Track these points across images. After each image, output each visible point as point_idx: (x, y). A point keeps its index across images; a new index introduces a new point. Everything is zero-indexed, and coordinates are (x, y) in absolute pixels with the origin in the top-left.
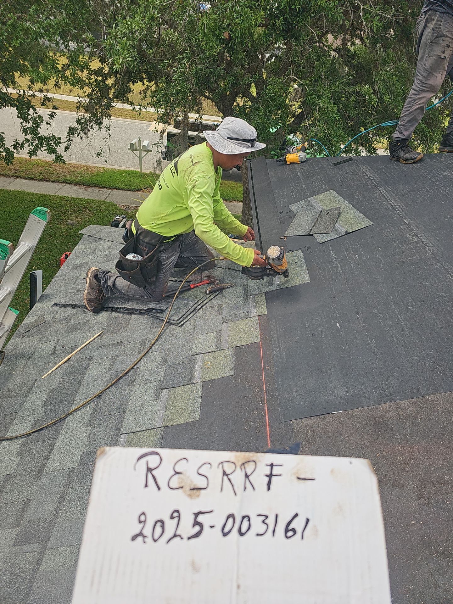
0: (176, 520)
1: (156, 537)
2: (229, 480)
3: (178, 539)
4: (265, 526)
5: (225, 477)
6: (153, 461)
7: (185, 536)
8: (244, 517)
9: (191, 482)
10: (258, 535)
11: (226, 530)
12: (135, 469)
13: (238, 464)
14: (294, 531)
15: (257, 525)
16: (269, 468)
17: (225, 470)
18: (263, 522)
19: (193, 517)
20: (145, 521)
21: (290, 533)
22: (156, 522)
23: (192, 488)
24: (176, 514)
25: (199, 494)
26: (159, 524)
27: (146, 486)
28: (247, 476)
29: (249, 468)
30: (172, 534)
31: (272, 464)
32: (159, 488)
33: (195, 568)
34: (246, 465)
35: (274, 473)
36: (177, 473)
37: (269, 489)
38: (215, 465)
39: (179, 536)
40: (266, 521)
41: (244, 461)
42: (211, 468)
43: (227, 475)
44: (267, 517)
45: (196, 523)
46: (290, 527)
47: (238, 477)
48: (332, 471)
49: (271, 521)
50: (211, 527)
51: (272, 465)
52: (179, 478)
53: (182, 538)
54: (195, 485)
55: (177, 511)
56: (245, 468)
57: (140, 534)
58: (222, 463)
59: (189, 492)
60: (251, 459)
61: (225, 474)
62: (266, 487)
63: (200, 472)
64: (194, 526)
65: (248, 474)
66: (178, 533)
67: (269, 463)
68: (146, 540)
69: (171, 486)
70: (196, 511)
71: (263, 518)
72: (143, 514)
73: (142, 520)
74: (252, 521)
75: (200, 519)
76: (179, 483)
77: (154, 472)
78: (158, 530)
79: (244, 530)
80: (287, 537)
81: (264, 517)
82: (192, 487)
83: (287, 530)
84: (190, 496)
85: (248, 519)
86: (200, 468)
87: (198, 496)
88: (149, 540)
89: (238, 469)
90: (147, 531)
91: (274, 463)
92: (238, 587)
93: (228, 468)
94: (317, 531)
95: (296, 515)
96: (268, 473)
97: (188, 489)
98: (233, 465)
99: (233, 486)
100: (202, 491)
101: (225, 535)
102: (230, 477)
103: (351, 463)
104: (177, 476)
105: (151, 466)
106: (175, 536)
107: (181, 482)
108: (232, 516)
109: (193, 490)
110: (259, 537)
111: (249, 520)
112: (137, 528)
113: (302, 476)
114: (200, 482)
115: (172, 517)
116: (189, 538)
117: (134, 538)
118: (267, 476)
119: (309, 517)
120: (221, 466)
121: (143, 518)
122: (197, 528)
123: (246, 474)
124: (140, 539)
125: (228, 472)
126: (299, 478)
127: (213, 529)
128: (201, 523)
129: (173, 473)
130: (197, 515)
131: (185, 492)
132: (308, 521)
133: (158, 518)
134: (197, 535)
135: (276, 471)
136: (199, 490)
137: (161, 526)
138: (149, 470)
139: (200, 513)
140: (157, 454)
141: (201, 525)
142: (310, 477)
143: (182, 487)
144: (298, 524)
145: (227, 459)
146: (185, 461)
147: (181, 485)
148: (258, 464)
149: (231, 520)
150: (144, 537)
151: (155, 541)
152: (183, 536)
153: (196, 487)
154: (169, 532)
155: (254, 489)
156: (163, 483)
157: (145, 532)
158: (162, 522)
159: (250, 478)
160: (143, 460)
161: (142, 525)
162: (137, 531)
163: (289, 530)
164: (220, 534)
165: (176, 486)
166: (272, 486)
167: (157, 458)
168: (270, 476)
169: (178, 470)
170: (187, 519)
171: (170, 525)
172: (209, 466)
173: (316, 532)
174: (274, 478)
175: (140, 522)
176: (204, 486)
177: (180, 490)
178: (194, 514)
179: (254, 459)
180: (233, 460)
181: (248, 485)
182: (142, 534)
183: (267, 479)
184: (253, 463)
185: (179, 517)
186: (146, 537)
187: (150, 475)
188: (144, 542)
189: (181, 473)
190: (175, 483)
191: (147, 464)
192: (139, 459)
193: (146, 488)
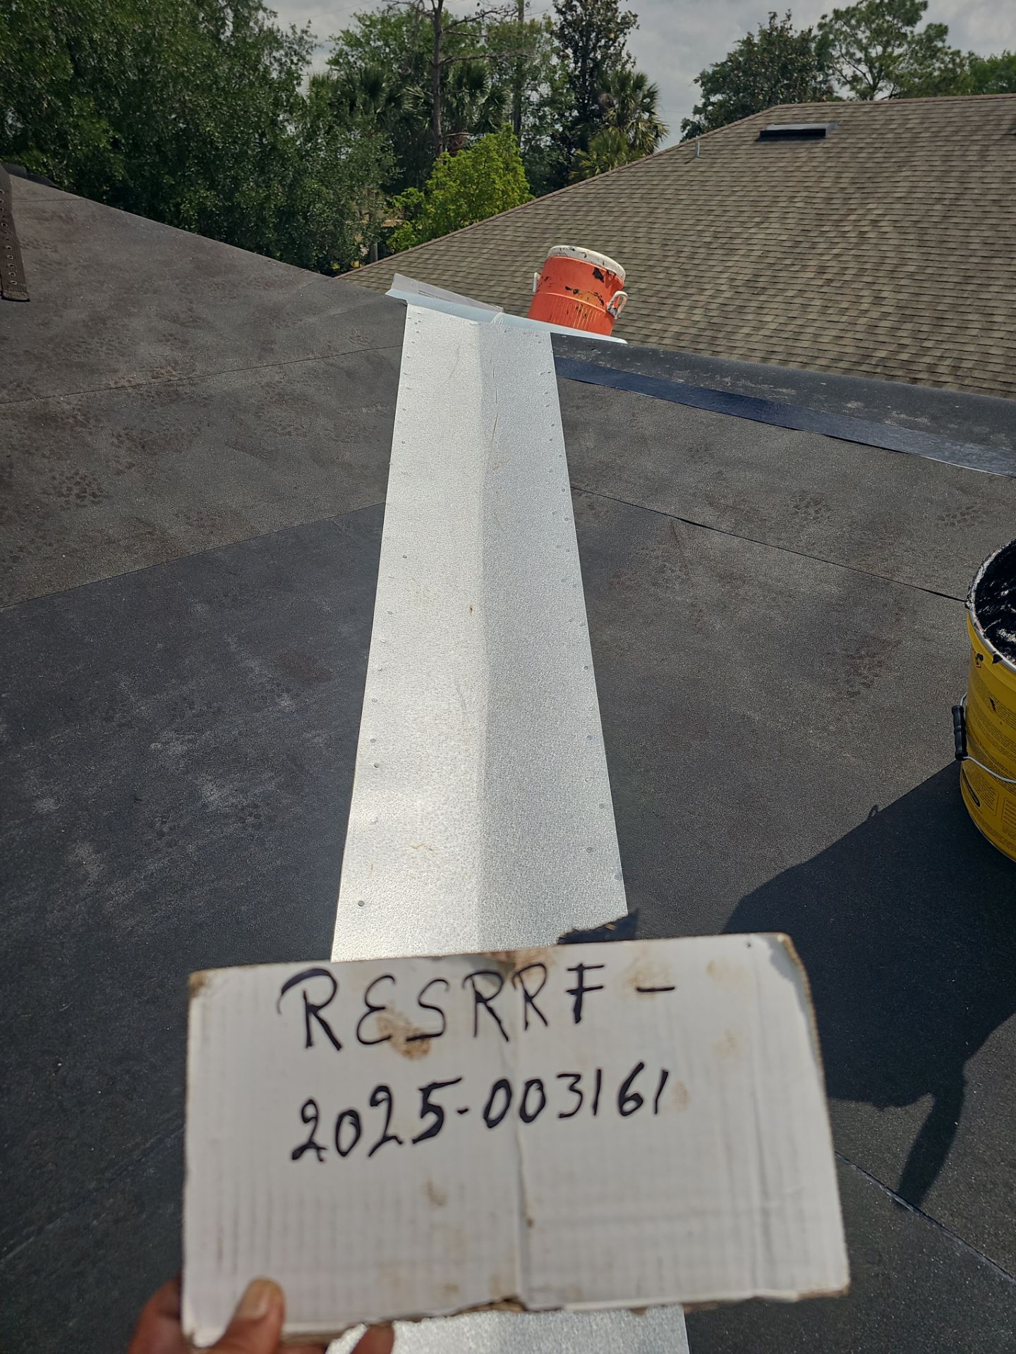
0: (383, 1107)
1: (345, 1145)
2: (491, 1010)
3: (392, 1145)
4: (576, 1097)
5: (481, 1007)
6: (317, 990)
7: (406, 1137)
8: (529, 1084)
9: (408, 1023)
10: (562, 1116)
11: (494, 1114)
12: (279, 1011)
13: (508, 976)
14: (639, 1099)
15: (560, 1097)
16: (574, 975)
17: (478, 991)
18: (572, 1088)
19: (419, 1095)
20: (316, 1118)
21: (629, 1106)
22: (341, 1117)
23: (410, 1037)
24: (382, 1095)
25: (428, 1048)
26: (347, 1119)
27: (309, 1043)
28: (528, 998)
29: (532, 982)
30: (377, 1137)
31: (581, 965)
32: (338, 1046)
33: (436, 1199)
34: (524, 975)
35: (587, 984)
36: (373, 1009)
37: (578, 1019)
38: (456, 982)
39: (395, 1138)
40: (578, 1086)
41: (518, 968)
42: (447, 990)
43: (485, 1001)
44: (578, 1077)
45: (427, 1108)
46: (630, 1092)
47: (509, 1003)
48: (710, 968)
49: (587, 1085)
50: (461, 1112)
51: (580, 969)
52: (379, 1020)
53: (400, 1143)
54: (416, 1029)
55: (384, 1088)
56: (522, 982)
57: (311, 1144)
58: (471, 976)
59: (404, 1047)
60: (535, 961)
61: (479, 998)
62: (570, 1016)
63: (425, 1000)
64: (423, 1115)
65: (531, 992)
66: (391, 1132)
67: (574, 965)
68: (324, 1154)
69: (366, 1035)
70: (424, 1083)
71: (571, 1080)
72: (311, 1102)
73: (309, 1115)
74: (547, 1090)
75: (436, 1098)
76: (382, 1030)
77: (323, 1013)
78: (348, 1131)
79: (531, 1110)
80: (624, 1114)
81: (573, 1077)
82: (411, 1034)
83: (622, 1099)
84: (408, 1053)
85: (538, 1087)
86: (423, 992)
87: (425, 1052)
88: (331, 1154)
89: (508, 985)
90: (324, 1136)
91: (586, 964)
92: (530, 1223)
93: (486, 987)
94: (685, 1093)
95: (641, 1067)
96: (574, 985)
97: (402, 1039)
98: (495, 980)
99: (499, 1022)
100: (434, 1041)
101: (492, 1124)
102: (491, 1004)
103: (750, 946)
104: (375, 1015)
105: (315, 1000)
106: (386, 1139)
107: (386, 1028)
108: (503, 1084)
109: (413, 1041)
110: (566, 1121)
111: (541, 1088)
112: (302, 1134)
113: (647, 985)
114: (430, 1022)
115: (374, 1102)
116: (415, 1141)
117: (297, 1154)
118: (571, 992)
119: (667, 1067)
120: (469, 983)
121: (310, 1111)
122: (431, 1118)
123: (526, 993)
124: (310, 1154)
125: (486, 995)
126: (640, 990)
127: (466, 1115)
128: (439, 1107)
129: (366, 1009)
130: (426, 1091)
131: (395, 1046)
132: (665, 1075)
133: (345, 1107)
134: (432, 1132)
135: (590, 979)
136: (426, 1040)
137: (352, 1123)
138: (312, 1010)
139: (435, 1086)
141: (439, 1111)
142: (665, 985)
143: (388, 1038)
144: (645, 1085)
145: (481, 968)
146: (388, 981)
147: (385, 1034)
148: (551, 970)
149: (501, 1094)
150: (318, 1149)
151: (344, 1154)
152: (401, 1137)
153: (418, 1033)
154: (372, 1131)
155: (546, 1022)
156: (344, 1032)
157: (320, 1139)
158: (354, 1115)
159: (536, 1001)
160: (296, 991)
161: (310, 1126)
162: (303, 1139)
163: (628, 1100)
164: (483, 1123)
165: (376, 1036)
166: (585, 1013)
167: (324, 982)
168: (578, 992)
169: (374, 1001)
170: (408, 1103)
171: (373, 1120)
172: (442, 986)
173: (684, 1097)
174: (587, 996)
175: (306, 1120)
176: (437, 1029)
177: (385, 1044)
178: (421, 1090)
179: (544, 959)
180: (494, 968)
181: (533, 1016)
182: (314, 1144)
183: (572, 999)
184: (539, 969)
185: (390, 1100)
186: (324, 1149)
187: (314, 1021)
188: (321, 1160)
189: (383, 1008)
190: (371, 1030)
191: (305, 997)
192: (286, 988)
193: (310, 1048)
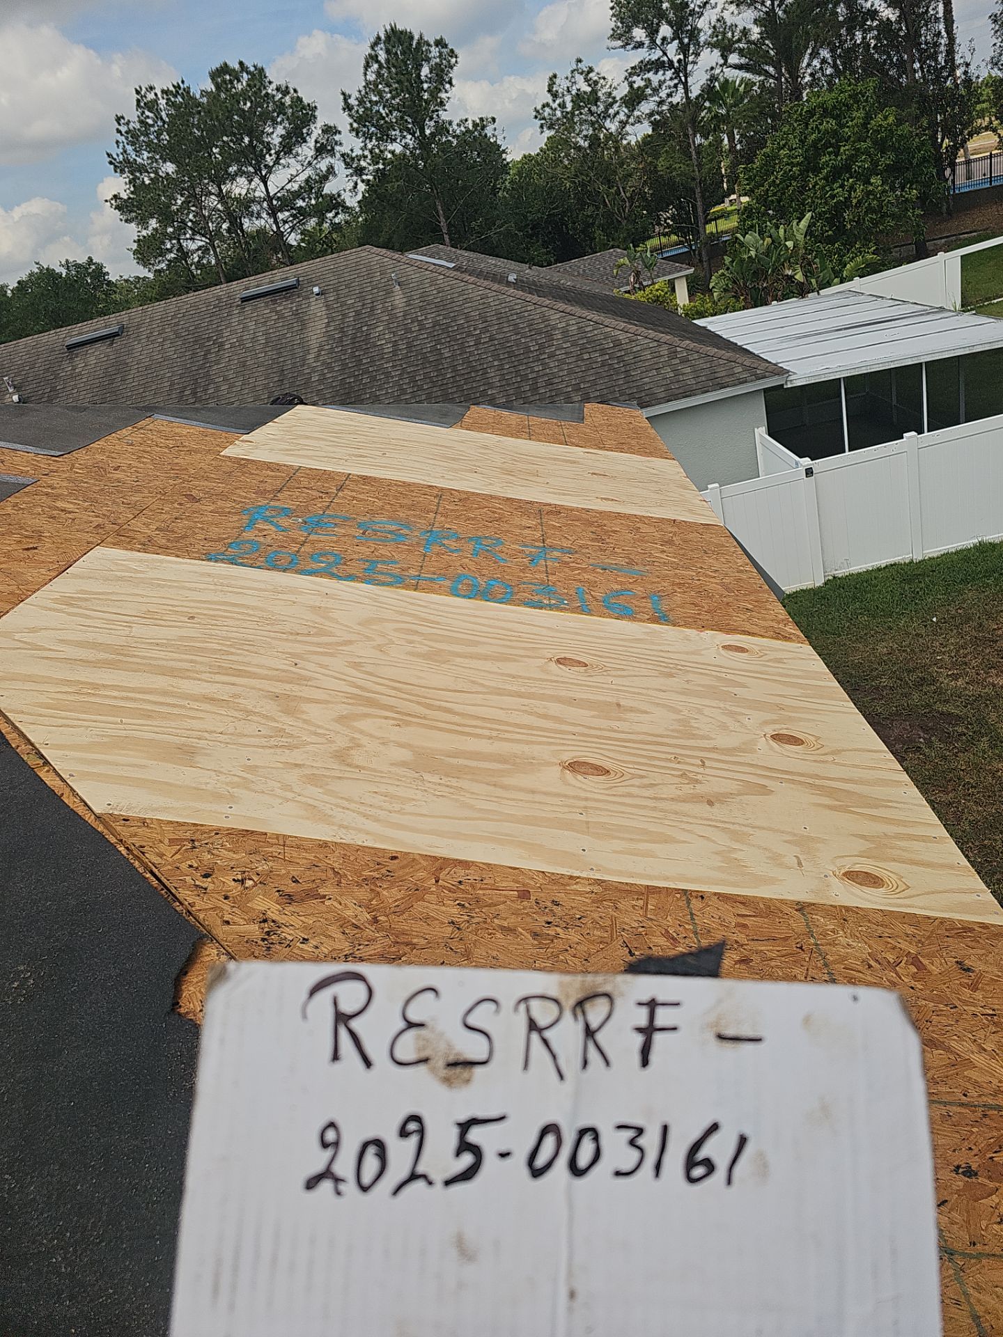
0: (414, 1139)
1: (367, 1179)
2: (545, 1042)
3: (420, 1185)
4: (635, 1154)
5: (535, 1037)
6: (350, 996)
7: (438, 1177)
8: (582, 1133)
9: (450, 1046)
10: (618, 1174)
11: (540, 1161)
12: (304, 1016)
13: (569, 1004)
14: (709, 1165)
15: (617, 1152)
16: (645, 1011)
17: (533, 1018)
18: (632, 1143)
19: (455, 1131)
20: (336, 1144)
21: (698, 1172)
22: (365, 1146)
23: (451, 1062)
24: (413, 1126)
25: (470, 1077)
26: (372, 1150)
27: (336, 1057)
28: (590, 1033)
29: (595, 1014)
30: (404, 1173)
31: (653, 1000)
32: (368, 1063)
33: (464, 1251)
34: (588, 1006)
35: (659, 1022)
36: (411, 1025)
37: (645, 1062)
38: (508, 1003)
39: (424, 1177)
40: (641, 1141)
41: (580, 996)
42: (498, 1011)
43: (540, 1030)
44: (640, 1131)
45: (464, 1147)
47: (567, 1035)
48: (807, 1020)
49: (650, 1141)
50: (504, 1155)
51: (652, 1005)
52: (418, 1038)
53: (430, 1183)
54: (457, 1054)
55: (416, 1118)
56: (584, 1013)
57: (327, 1174)
58: (526, 999)
59: (444, 1072)
60: (601, 990)
61: (533, 1026)
62: (637, 1058)
63: (471, 1021)
64: (458, 1153)
65: (594, 1025)
66: (421, 1169)
67: (645, 998)
68: (342, 1187)
69: (400, 1055)
70: (463, 1117)
71: (630, 1134)
72: (332, 1125)
73: (329, 1139)
74: (603, 1141)
75: (474, 1135)
76: (419, 1050)
77: (355, 1024)
78: (371, 1164)
79: (583, 1161)
80: (692, 1180)
81: (634, 1130)
82: (451, 1059)
83: (691, 1163)
84: (447, 1081)
85: (592, 1137)
86: (469, 1011)
87: (468, 1081)
88: (350, 1188)
89: (568, 1015)
90: (345, 1166)
91: (660, 999)
92: (572, 1295)
93: (543, 1012)
94: (765, 1165)
95: (714, 1127)
96: (643, 1021)
97: (441, 1063)
98: (554, 1008)
99: (554, 1057)
100: (478, 1070)
101: (537, 1173)
102: (547, 1034)
103: (855, 999)
104: (412, 1033)
105: (347, 1007)
106: (413, 1177)
107: (424, 1048)
108: (550, 1129)
109: (453, 1067)
110: (622, 1181)
111: (596, 1138)
112: (319, 1160)
113: (730, 1032)
114: (473, 1047)
115: (404, 1133)
116: (448, 1183)
117: (312, 1183)
118: (639, 1030)
119: (747, 1132)
120: (522, 1007)
121: (331, 1136)
122: (467, 1159)
123: (587, 1026)
124: (327, 1185)
125: (542, 1021)
126: (721, 1037)
127: (508, 1161)
128: (477, 1147)
129: (402, 1025)
130: (465, 1127)
131: (433, 1070)
132: (743, 1141)
133: (370, 1135)
134: (467, 1175)
135: (663, 1017)
136: (469, 1067)
137: (377, 1155)
138: (342, 1018)
139: (474, 1122)
140: (358, 977)
141: (476, 1151)
142: (751, 1034)
143: (425, 1060)
144: (718, 1150)
145: (538, 991)
146: (431, 995)
147: (423, 1055)
148: (618, 1002)
149: (550, 1140)
150: (337, 1180)
151: (365, 1189)
152: (432, 1176)
153: (461, 1059)
154: (399, 1166)
155: (607, 1063)
156: (376, 1048)
157: (338, 1169)
158: (379, 1144)
159: (600, 1037)
160: (326, 995)
161: (329, 1153)
162: (319, 1167)
163: (697, 1164)
164: (525, 1172)
165: (412, 1057)
166: (654, 1057)
167: (358, 988)
168: (648, 1031)
169: (413, 1016)
170: (442, 1138)
171: (401, 1153)
172: (492, 1006)
173: (763, 1168)
174: (658, 1037)
175: (325, 1145)
176: (482, 1056)
177: (422, 1068)
178: (459, 1124)
179: (607, 988)
180: (553, 993)
181: (593, 1053)
182: (332, 1174)
183: (639, 1039)
184: (605, 1000)
185: (421, 1132)
186: (343, 1180)
187: (343, 1033)
188: (339, 1193)
189: (421, 1025)
190: (408, 1048)
191: (335, 1003)
192: (315, 990)
193: (335, 1062)
